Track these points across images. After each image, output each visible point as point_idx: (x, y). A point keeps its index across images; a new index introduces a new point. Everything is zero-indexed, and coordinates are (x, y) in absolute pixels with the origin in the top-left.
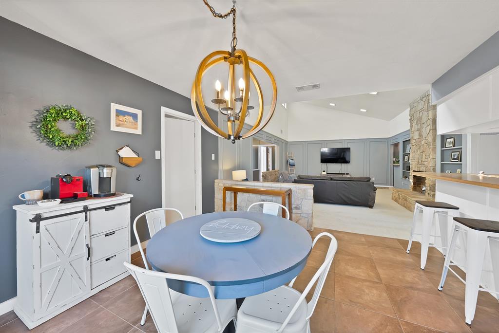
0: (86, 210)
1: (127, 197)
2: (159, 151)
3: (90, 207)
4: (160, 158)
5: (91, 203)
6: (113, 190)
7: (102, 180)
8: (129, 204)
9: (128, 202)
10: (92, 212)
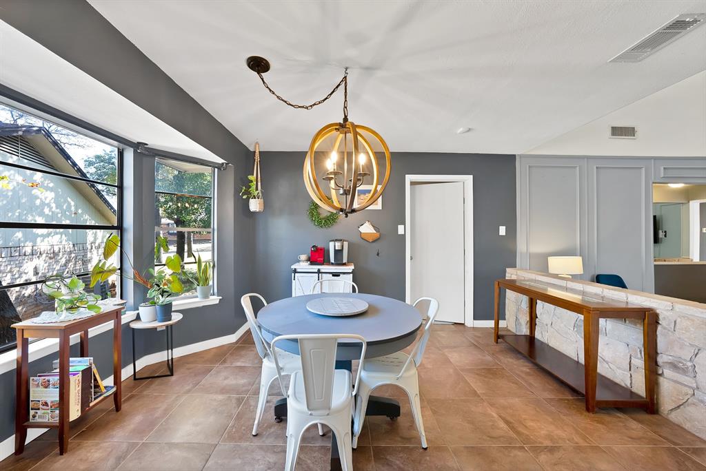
0: (319, 272)
1: (350, 268)
2: (403, 226)
3: (322, 271)
4: (403, 233)
5: (324, 268)
6: (345, 260)
7: (336, 252)
8: (352, 275)
9: (350, 273)
10: (324, 275)
